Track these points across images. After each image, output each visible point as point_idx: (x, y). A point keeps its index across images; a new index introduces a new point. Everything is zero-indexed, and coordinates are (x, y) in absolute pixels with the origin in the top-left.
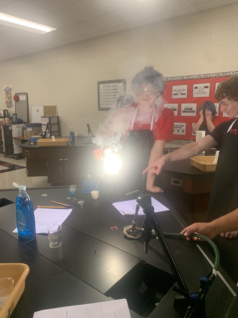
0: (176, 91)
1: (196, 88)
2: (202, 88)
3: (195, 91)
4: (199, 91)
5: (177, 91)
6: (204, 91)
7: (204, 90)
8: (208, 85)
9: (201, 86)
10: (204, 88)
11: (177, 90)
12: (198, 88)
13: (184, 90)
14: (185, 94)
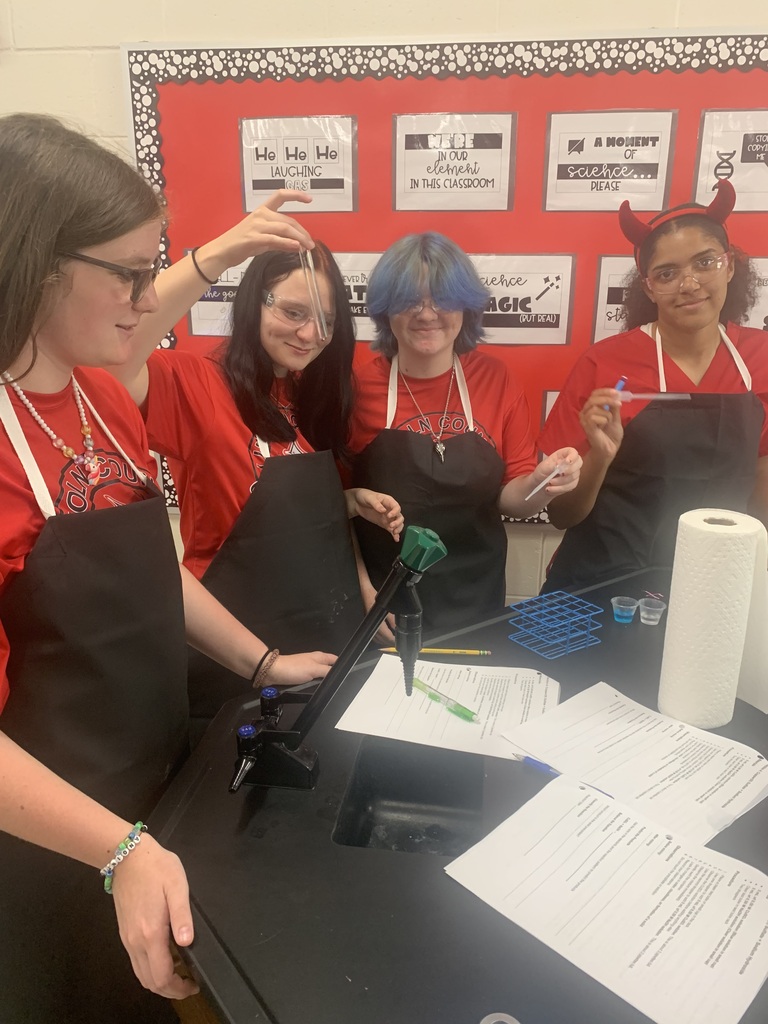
0: (268, 156)
1: (417, 141)
2: (458, 144)
3: (409, 165)
4: (437, 168)
5: (281, 160)
6: (475, 172)
7: (470, 160)
8: (500, 124)
9: (447, 128)
10: (469, 144)
11: (281, 156)
12: (432, 141)
13: (329, 154)
14: (338, 184)
